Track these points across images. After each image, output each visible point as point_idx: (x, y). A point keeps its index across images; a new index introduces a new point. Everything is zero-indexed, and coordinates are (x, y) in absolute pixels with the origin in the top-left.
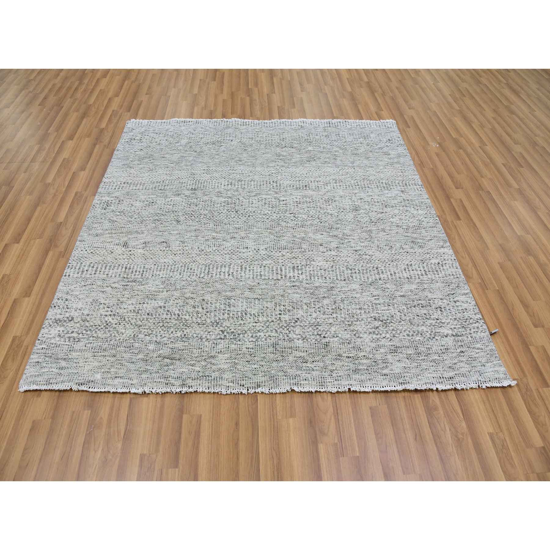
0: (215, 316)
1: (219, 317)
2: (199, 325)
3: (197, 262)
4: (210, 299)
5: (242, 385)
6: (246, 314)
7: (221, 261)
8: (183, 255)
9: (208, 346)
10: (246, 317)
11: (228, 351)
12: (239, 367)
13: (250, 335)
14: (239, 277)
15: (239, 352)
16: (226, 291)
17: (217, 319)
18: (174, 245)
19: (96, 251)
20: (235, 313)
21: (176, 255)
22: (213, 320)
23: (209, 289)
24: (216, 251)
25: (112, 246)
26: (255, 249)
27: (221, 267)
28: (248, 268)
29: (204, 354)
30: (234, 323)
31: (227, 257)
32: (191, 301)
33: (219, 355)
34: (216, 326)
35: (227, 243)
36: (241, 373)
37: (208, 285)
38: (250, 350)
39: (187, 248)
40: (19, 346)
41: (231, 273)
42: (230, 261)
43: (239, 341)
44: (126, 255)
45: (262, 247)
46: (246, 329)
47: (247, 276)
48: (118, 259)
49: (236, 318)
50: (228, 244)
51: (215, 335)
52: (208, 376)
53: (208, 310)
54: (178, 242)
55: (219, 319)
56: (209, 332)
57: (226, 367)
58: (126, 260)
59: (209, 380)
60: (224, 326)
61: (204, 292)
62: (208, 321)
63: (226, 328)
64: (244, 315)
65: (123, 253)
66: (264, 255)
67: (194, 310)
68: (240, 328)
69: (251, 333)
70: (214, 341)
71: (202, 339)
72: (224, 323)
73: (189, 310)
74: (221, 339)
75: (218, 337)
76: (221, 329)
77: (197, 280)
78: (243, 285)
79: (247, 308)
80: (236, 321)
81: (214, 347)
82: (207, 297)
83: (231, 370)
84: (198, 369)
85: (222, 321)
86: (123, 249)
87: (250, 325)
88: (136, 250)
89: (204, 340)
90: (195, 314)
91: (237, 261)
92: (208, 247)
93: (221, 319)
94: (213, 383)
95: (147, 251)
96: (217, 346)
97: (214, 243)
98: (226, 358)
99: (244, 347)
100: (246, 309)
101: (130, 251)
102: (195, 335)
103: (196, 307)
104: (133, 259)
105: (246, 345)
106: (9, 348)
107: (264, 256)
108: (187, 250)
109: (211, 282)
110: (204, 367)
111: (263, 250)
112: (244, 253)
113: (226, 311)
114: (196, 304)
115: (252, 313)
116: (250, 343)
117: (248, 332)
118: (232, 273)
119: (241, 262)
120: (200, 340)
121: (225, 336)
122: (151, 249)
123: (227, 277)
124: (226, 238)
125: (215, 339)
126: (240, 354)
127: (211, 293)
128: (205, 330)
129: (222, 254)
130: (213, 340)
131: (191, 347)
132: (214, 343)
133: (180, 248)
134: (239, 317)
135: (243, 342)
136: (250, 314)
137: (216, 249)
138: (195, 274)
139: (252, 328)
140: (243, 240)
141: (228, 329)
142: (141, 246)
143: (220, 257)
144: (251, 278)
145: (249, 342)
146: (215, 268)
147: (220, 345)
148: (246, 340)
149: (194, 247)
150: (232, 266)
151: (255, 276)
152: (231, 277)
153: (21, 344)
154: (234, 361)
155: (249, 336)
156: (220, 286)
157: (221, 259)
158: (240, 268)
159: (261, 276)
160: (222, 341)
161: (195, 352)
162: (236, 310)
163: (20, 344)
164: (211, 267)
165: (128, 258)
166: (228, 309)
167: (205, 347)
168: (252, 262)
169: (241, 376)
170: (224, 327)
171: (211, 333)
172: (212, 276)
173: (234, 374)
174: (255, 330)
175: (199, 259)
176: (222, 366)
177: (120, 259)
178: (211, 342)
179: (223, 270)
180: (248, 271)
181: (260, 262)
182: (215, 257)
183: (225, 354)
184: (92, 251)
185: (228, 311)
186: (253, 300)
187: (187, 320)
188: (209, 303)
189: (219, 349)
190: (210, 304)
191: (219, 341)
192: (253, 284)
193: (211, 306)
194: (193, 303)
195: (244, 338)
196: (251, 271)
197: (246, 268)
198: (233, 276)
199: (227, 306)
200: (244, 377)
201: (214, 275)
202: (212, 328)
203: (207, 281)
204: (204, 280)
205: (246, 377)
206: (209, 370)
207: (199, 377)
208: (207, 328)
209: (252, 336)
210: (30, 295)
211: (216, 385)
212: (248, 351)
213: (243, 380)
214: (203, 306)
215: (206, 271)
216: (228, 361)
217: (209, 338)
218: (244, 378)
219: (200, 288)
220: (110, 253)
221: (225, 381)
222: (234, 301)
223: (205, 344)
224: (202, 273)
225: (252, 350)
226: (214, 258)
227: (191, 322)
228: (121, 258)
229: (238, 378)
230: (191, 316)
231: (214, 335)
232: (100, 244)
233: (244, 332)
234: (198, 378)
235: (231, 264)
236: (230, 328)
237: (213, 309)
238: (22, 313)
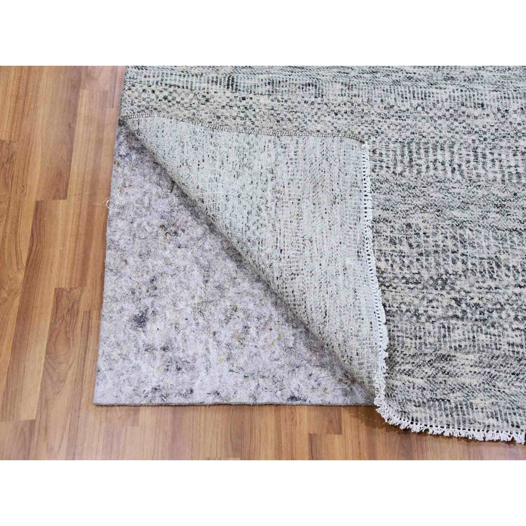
0: (438, 264)
1: (446, 267)
2: (407, 282)
3: (383, 135)
4: (422, 225)
5: (515, 424)
6: (498, 266)
7: (432, 135)
8: (352, 116)
9: (432, 334)
10: (499, 273)
11: (474, 346)
12: (500, 384)
13: (513, 314)
14: (474, 177)
15: (495, 351)
16: (451, 208)
17: (442, 271)
18: (331, 92)
19: (175, 94)
20: (477, 262)
21: (339, 116)
22: (433, 272)
23: (416, 202)
24: (419, 109)
25: (205, 85)
26: (499, 110)
27: (435, 149)
28: (490, 157)
29: (426, 351)
30: (477, 285)
31: (444, 126)
32: (385, 227)
33: (458, 355)
34: (443, 288)
35: (438, 91)
36: (506, 397)
37: (413, 191)
38: (516, 349)
39: (359, 100)
40: (73, 311)
41: (456, 166)
42: (449, 135)
43: (493, 326)
44: (236, 108)
45: (514, 106)
46: (502, 301)
47: (491, 176)
48: (223, 118)
49: (481, 272)
50: (442, 95)
51: (443, 307)
52: (443, 400)
53: (422, 250)
54: (339, 86)
55: (447, 272)
56: (431, 301)
57: (474, 382)
58: (238, 120)
59: (446, 409)
60: (457, 288)
61: (407, 207)
62: (426, 276)
63: (463, 293)
64: (496, 268)
65: (230, 104)
66: (519, 124)
67: (393, 248)
68: (489, 296)
69: (513, 310)
70: (442, 321)
71: (418, 317)
72: (458, 282)
73: (384, 248)
74: (457, 317)
75: (450, 313)
76: (454, 294)
77: (391, 179)
78: (483, 196)
79: (499, 252)
80: (480, 280)
81: (445, 336)
82: (416, 219)
83: (485, 390)
84: (420, 382)
85: (452, 277)
86: (228, 93)
87: (509, 292)
88: (255, 98)
89: (423, 319)
90: (397, 259)
91: (465, 137)
92: (401, 99)
93: (451, 272)
94: (456, 417)
95: (278, 101)
96: (451, 334)
97: (411, 89)
98: (472, 364)
99: (504, 340)
100: (498, 255)
101: (244, 99)
102: (404, 308)
103: (397, 241)
104: (253, 119)
105: (508, 336)
106: (53, 315)
107: (519, 128)
108: (359, 105)
109: (419, 184)
110: (431, 379)
111: (515, 112)
112: (476, 118)
113: (459, 255)
114: (396, 234)
115: (511, 265)
116: (514, 334)
117: (507, 307)
118: (460, 166)
119: (474, 141)
120: (415, 318)
121: (464, 312)
122: (286, 98)
123: (449, 175)
124: (435, 78)
125: (444, 318)
126: (498, 357)
127: (423, 209)
128: (421, 296)
129: (431, 118)
130: (439, 319)
131: (400, 334)
132: (444, 327)
133: (346, 99)
134: (484, 270)
135: (500, 329)
136: (506, 265)
137: (419, 105)
138: (384, 165)
139: (514, 298)
140: (471, 86)
141: (468, 298)
142: (264, 89)
143: (428, 125)
144: (499, 180)
145: (513, 330)
146: (422, 151)
147: (456, 331)
148: (506, 326)
149: (374, 99)
150: (455, 149)
151: (507, 177)
152: (458, 176)
153: (76, 306)
154: (488, 370)
155: (509, 316)
156: (438, 194)
157: (432, 128)
158: (472, 153)
159: (519, 177)
160: (460, 323)
161: (409, 345)
162: (478, 256)
163: (73, 306)
164: (414, 146)
165: (242, 115)
166: (461, 251)
167: (427, 334)
168: (496, 142)
169: (509, 405)
170: (459, 292)
171: (434, 304)
172: (419, 172)
173: (493, 400)
174: (520, 303)
175: (385, 126)
176: (467, 380)
177: (226, 118)
178: (437, 324)
179: (440, 158)
180: (489, 164)
181: (512, 141)
182: (419, 124)
183: (469, 352)
184: (166, 93)
185: (463, 255)
186: (507, 232)
187: (383, 272)
188: (421, 233)
189: (455, 341)
190: (423, 238)
191: (454, 321)
192: (503, 195)
193: (426, 242)
194: (388, 234)
195: (502, 322)
196: (497, 163)
197: (484, 156)
198: (461, 174)
199: (459, 244)
200: (515, 407)
201: (424, 168)
202: (435, 292)
203: (411, 183)
204: (403, 181)
205: (518, 408)
206: (442, 386)
207: (425, 401)
208: (425, 291)
209: (516, 318)
210: (66, 195)
211: (464, 422)
212: (513, 352)
213: (515, 414)
214: (412, 241)
215: (406, 160)
216: (476, 370)
217: (433, 314)
218: (516, 411)
219: (399, 199)
220: (203, 100)
221: (480, 414)
222: (470, 232)
223: (427, 328)
224: (399, 163)
225: (520, 349)
226: (416, 125)
227: (391, 276)
228: (228, 114)
229: (504, 407)
230: (390, 262)
231: (440, 309)
232: (178, 77)
233: (498, 306)
234: (423, 402)
235: (454, 143)
236: (472, 295)
237: (431, 249)
238: (59, 238)
